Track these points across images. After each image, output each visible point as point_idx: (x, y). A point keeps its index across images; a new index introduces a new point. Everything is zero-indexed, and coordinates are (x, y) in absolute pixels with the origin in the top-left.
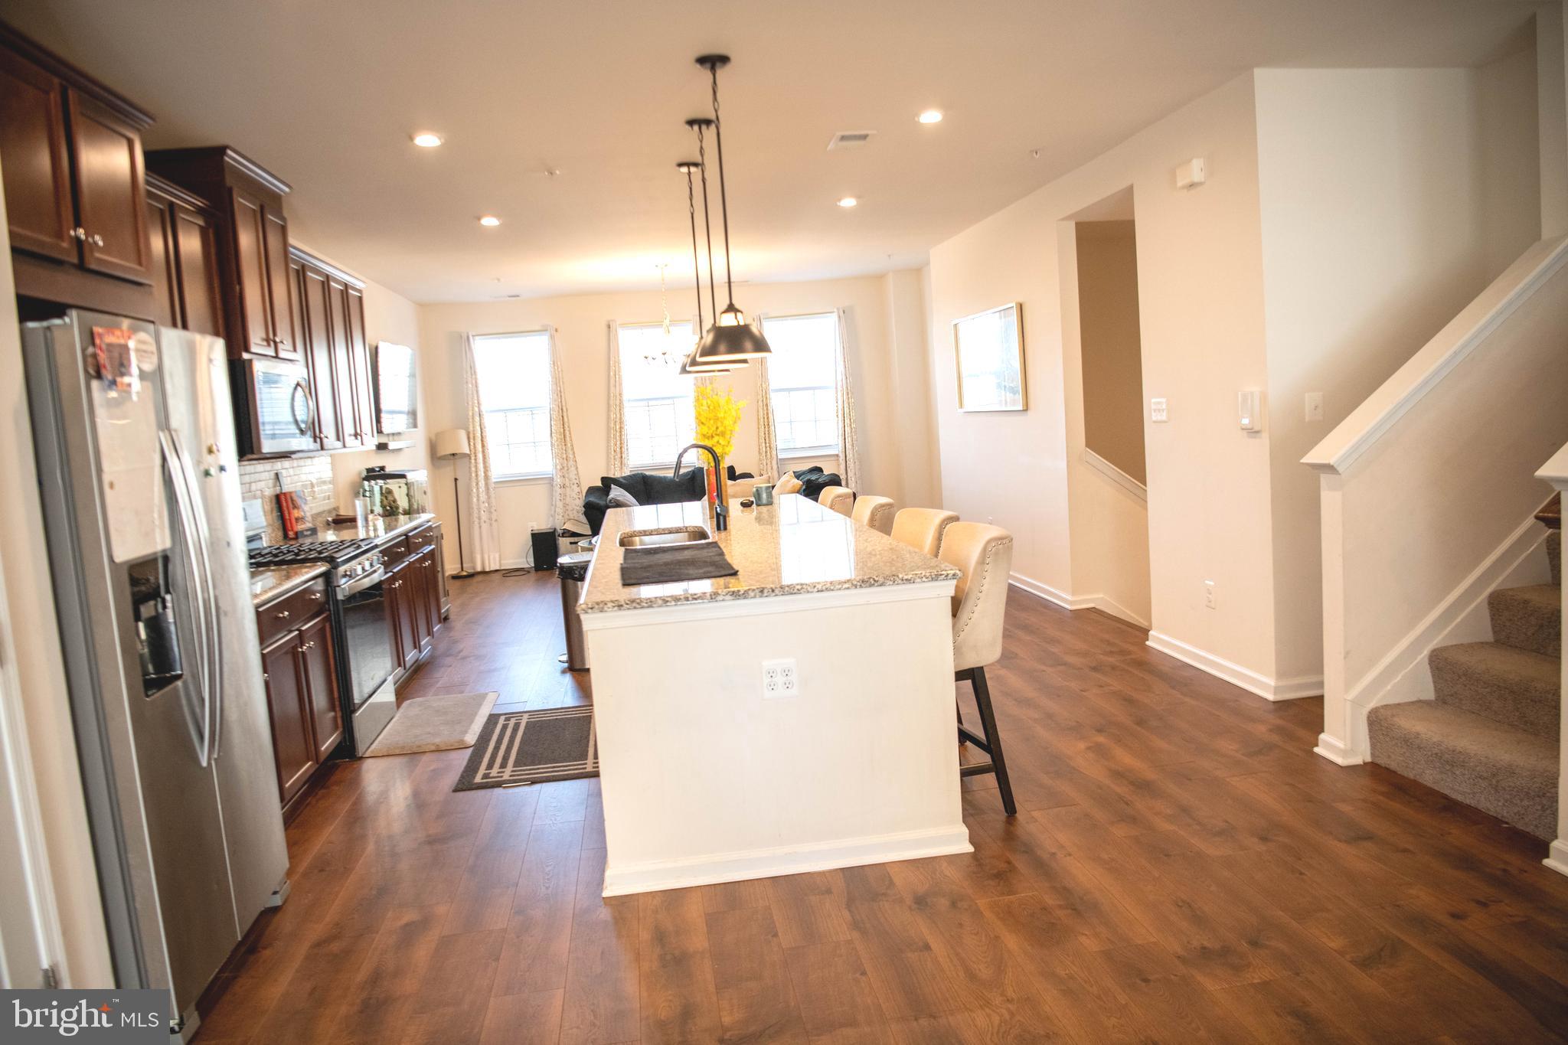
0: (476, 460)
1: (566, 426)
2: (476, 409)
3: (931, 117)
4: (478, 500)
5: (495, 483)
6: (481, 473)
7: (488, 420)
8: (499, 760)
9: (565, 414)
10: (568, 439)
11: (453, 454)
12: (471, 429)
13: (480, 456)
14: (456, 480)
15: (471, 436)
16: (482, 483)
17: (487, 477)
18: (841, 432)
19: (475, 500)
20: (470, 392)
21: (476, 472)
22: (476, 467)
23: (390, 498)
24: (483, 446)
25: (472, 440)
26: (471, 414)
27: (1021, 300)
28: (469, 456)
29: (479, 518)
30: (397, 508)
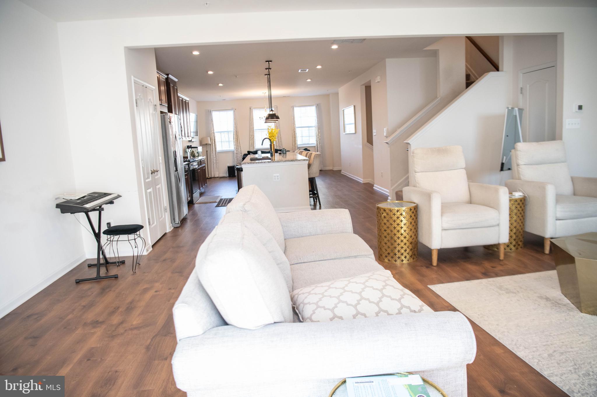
0: (212, 146)
1: (238, 137)
2: (213, 131)
3: (319, 67)
4: (213, 157)
5: (218, 152)
6: (214, 149)
7: (216, 134)
8: (224, 203)
9: (237, 133)
10: (238, 140)
11: (206, 144)
12: (211, 137)
13: (214, 145)
14: (207, 151)
15: (211, 139)
16: (214, 152)
17: (215, 151)
18: (316, 140)
19: (212, 157)
20: (211, 127)
21: (213, 149)
22: (213, 148)
23: (193, 153)
24: (215, 142)
25: (211, 140)
26: (211, 133)
27: (354, 105)
28: (211, 144)
29: (213, 162)
30: (195, 156)
